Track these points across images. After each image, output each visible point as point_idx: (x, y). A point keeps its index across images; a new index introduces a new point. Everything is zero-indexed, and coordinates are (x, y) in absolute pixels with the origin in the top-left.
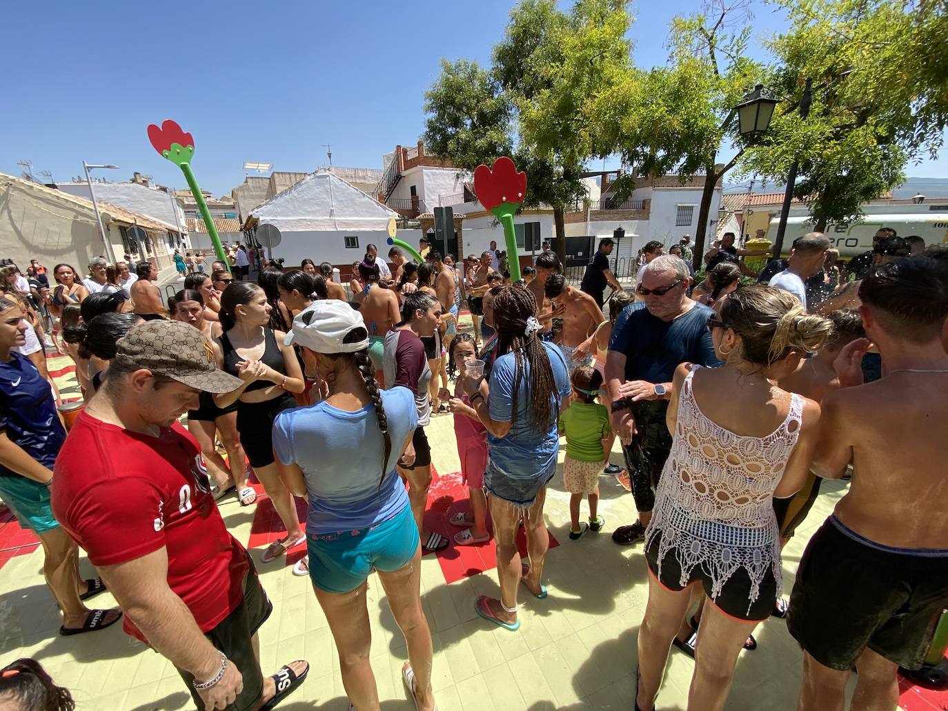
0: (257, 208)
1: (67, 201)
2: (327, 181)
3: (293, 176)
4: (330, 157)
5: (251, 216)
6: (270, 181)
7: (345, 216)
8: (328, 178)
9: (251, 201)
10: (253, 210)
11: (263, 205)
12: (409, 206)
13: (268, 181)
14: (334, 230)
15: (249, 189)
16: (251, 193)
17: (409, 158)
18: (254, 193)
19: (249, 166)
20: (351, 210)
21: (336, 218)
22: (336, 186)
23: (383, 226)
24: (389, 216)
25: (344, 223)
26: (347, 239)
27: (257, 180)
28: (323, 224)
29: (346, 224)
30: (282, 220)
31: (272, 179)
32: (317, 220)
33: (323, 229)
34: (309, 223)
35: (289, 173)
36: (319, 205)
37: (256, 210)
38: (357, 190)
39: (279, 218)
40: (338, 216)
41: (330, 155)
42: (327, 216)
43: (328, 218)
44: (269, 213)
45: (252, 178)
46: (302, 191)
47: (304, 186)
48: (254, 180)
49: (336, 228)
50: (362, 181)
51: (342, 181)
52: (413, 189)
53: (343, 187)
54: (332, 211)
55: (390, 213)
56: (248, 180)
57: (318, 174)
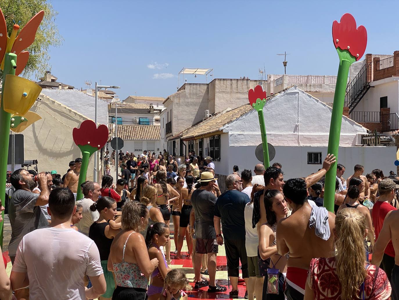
0: (228, 123)
1: (76, 114)
2: (296, 98)
3: (234, 82)
4: (285, 65)
5: (222, 130)
6: (208, 88)
7: (309, 131)
8: (297, 95)
9: (186, 108)
10: (224, 125)
11: (234, 121)
12: (376, 118)
13: (206, 87)
14: (297, 145)
15: (185, 96)
16: (187, 100)
17: (381, 68)
18: (190, 100)
19: (187, 71)
20: (316, 125)
21: (300, 134)
22: (304, 103)
23: (348, 141)
24: (357, 131)
25: (307, 138)
26: (310, 155)
27: (195, 86)
28: (285, 139)
29: (309, 139)
30: (248, 135)
31: (211, 86)
32: (281, 135)
33: (286, 145)
34: (273, 138)
35: (231, 80)
36: (284, 120)
37: (227, 125)
38: (325, 105)
39: (246, 133)
40: (302, 131)
41: (285, 64)
42: (290, 130)
43: (293, 133)
44: (238, 128)
45: (190, 84)
46: (271, 107)
47: (274, 103)
48: (192, 86)
49: (299, 143)
50: (318, 89)
51: (310, 97)
52: (384, 101)
53: (312, 103)
54: (297, 126)
55: (358, 128)
56: (186, 86)
57: (289, 91)
